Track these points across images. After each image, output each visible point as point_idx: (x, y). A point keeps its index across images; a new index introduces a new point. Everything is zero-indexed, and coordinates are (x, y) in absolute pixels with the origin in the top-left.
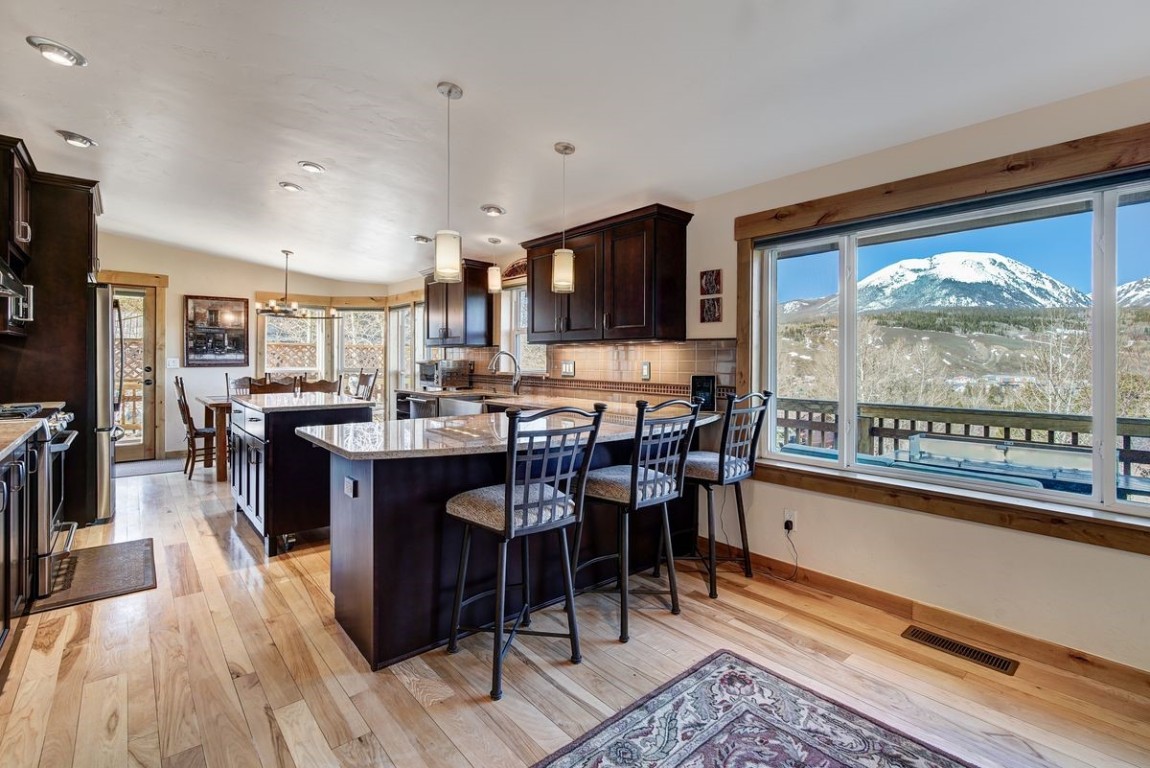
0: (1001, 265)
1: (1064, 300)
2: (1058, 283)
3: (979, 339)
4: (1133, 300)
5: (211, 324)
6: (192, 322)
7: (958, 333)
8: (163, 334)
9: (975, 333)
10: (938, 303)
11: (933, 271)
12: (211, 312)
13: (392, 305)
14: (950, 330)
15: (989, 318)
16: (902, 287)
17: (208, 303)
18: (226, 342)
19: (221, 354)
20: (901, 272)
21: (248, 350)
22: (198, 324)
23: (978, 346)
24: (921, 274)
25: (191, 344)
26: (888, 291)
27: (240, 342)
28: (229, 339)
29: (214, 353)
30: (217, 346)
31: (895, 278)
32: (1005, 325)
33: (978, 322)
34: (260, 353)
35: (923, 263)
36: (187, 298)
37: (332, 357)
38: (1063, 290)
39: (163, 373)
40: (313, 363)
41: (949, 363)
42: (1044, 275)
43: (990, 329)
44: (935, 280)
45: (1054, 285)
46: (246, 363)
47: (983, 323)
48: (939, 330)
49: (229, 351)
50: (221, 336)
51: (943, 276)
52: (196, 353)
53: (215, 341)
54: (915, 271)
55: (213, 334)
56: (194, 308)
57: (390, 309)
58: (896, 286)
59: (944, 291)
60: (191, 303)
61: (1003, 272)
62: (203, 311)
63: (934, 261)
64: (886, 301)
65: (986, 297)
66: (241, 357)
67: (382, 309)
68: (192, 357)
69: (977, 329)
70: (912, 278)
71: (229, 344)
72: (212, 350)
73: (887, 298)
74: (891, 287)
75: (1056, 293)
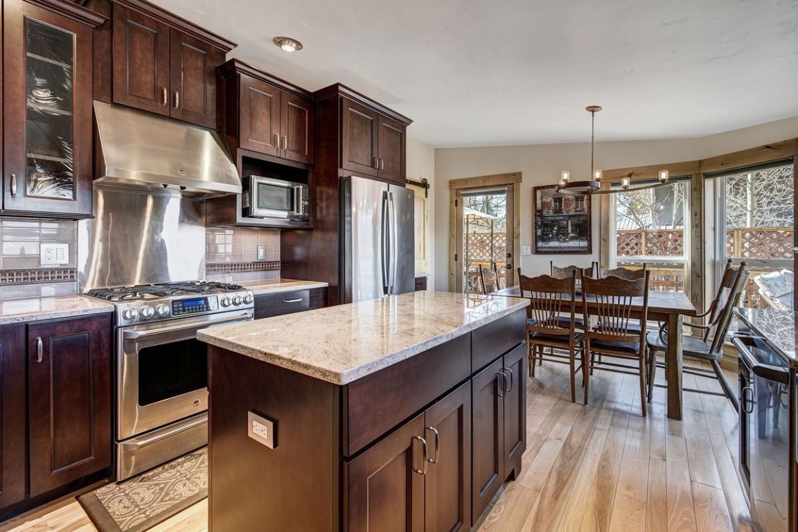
5: (556, 212)
6: (540, 211)
8: (519, 224)
12: (557, 201)
17: (553, 191)
18: (570, 228)
19: (564, 241)
21: (590, 236)
22: (545, 213)
25: (539, 232)
27: (583, 229)
28: (572, 225)
29: (558, 240)
30: (562, 233)
34: (605, 240)
36: (536, 189)
39: (519, 259)
40: (681, 253)
46: (589, 251)
49: (573, 239)
50: (565, 222)
52: (543, 240)
53: (560, 228)
55: (558, 221)
56: (542, 199)
60: (539, 193)
62: (550, 199)
66: (584, 244)
68: (540, 244)
71: (573, 231)
72: (557, 237)
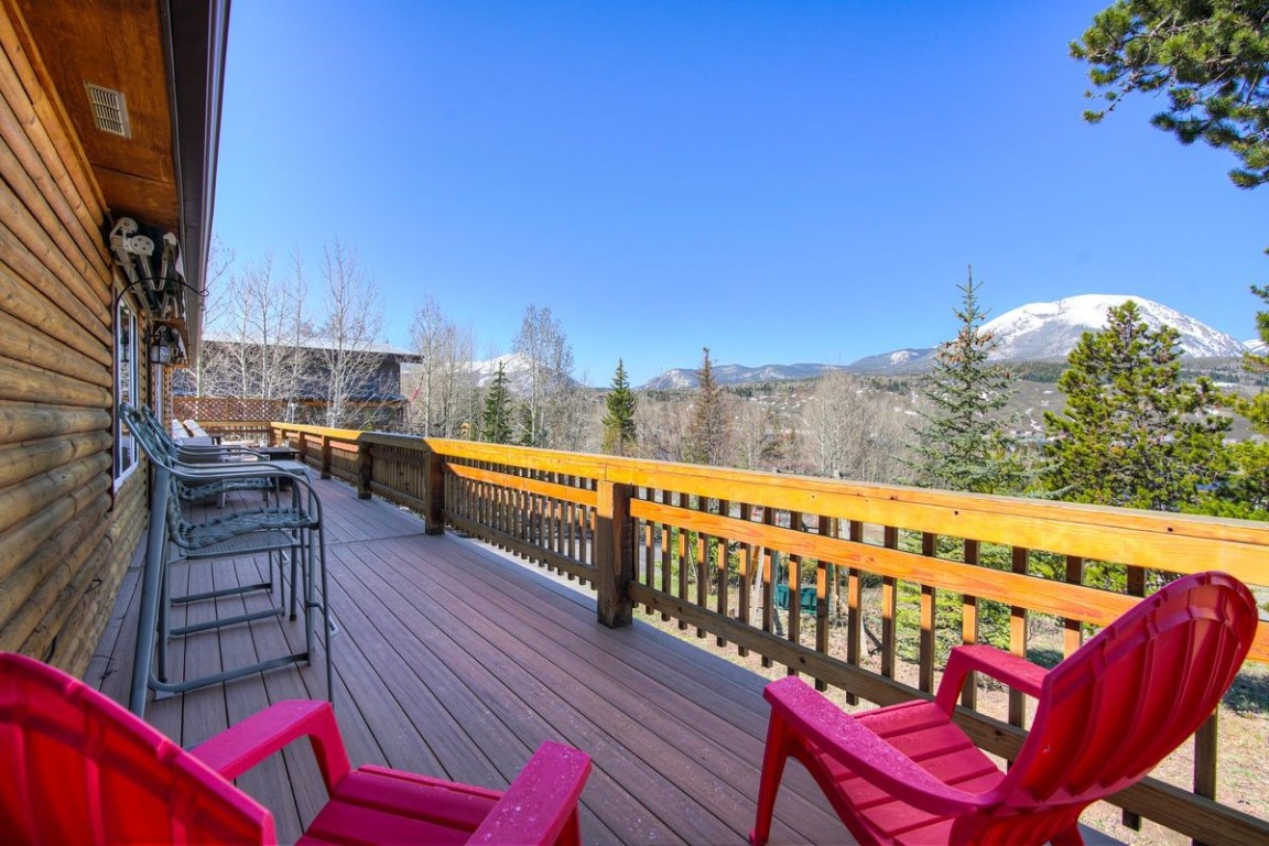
0: (1142, 308)
1: (1216, 348)
2: (1209, 329)
10: (1067, 352)
11: (1061, 317)
16: (1026, 335)
20: (1024, 317)
24: (1049, 319)
26: (1010, 340)
31: (1018, 324)
35: (1050, 308)
38: (1215, 338)
42: (1193, 320)
44: (1062, 327)
45: (1205, 332)
51: (1074, 322)
54: (1041, 316)
58: (1019, 333)
59: (1075, 339)
63: (1064, 305)
64: (1008, 350)
70: (1037, 324)
73: (1009, 346)
74: (1013, 335)
75: (1206, 341)
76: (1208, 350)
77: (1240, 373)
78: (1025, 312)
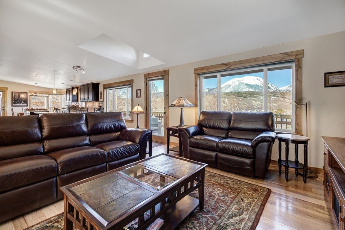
0: (259, 80)
1: (274, 90)
2: (273, 85)
3: (254, 100)
4: (289, 90)
5: (18, 98)
6: (14, 97)
7: (248, 98)
8: (7, 100)
9: (253, 98)
10: (244, 90)
11: (242, 81)
12: (18, 95)
13: (62, 93)
14: (246, 97)
15: (256, 94)
16: (235, 85)
17: (18, 93)
18: (22, 101)
19: (21, 104)
22: (15, 98)
23: (253, 101)
24: (240, 82)
25: (14, 102)
26: (231, 87)
27: (25, 101)
28: (23, 101)
30: (20, 102)
31: (233, 83)
32: (260, 96)
33: (253, 95)
34: (30, 104)
35: (240, 79)
36: (13, 92)
37: (48, 104)
38: (274, 87)
39: (7, 108)
40: (44, 106)
41: (246, 106)
42: (269, 83)
43: (256, 97)
44: (243, 84)
45: (272, 85)
46: (27, 106)
47: (255, 95)
48: (244, 97)
49: (23, 103)
51: (245, 83)
52: (15, 104)
53: (19, 101)
54: (238, 81)
56: (14, 94)
57: (62, 94)
58: (233, 85)
59: (246, 87)
60: (13, 93)
61: (260, 82)
62: (16, 95)
63: (243, 79)
65: (256, 89)
66: (26, 104)
67: (60, 94)
68: (14, 104)
69: (253, 97)
70: (237, 83)
72: (19, 103)
73: (231, 88)
74: (232, 85)
75: (272, 88)
76: (272, 90)
77: (279, 95)
78: (235, 80)
